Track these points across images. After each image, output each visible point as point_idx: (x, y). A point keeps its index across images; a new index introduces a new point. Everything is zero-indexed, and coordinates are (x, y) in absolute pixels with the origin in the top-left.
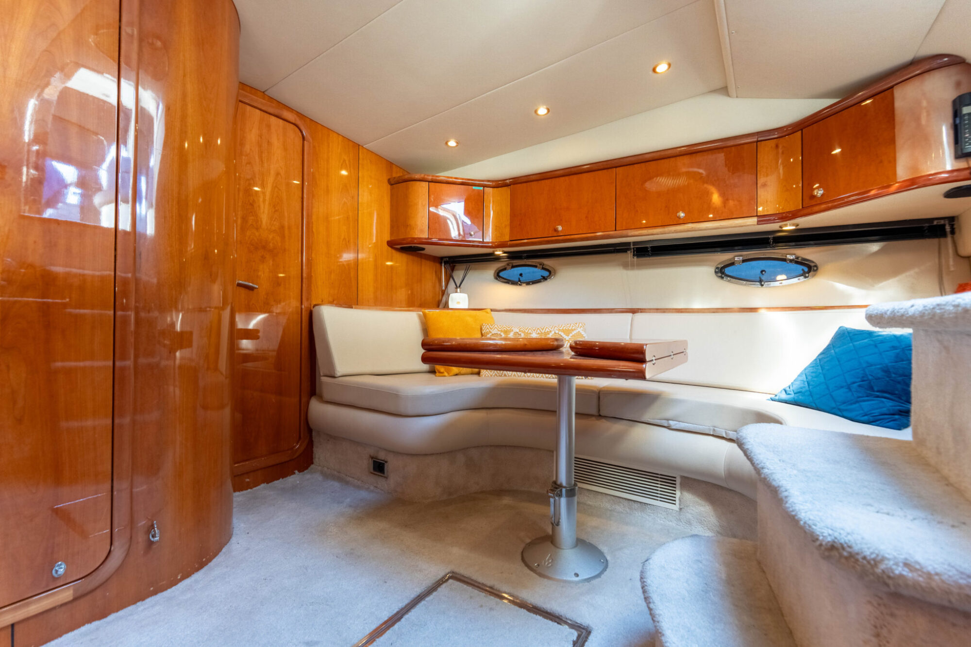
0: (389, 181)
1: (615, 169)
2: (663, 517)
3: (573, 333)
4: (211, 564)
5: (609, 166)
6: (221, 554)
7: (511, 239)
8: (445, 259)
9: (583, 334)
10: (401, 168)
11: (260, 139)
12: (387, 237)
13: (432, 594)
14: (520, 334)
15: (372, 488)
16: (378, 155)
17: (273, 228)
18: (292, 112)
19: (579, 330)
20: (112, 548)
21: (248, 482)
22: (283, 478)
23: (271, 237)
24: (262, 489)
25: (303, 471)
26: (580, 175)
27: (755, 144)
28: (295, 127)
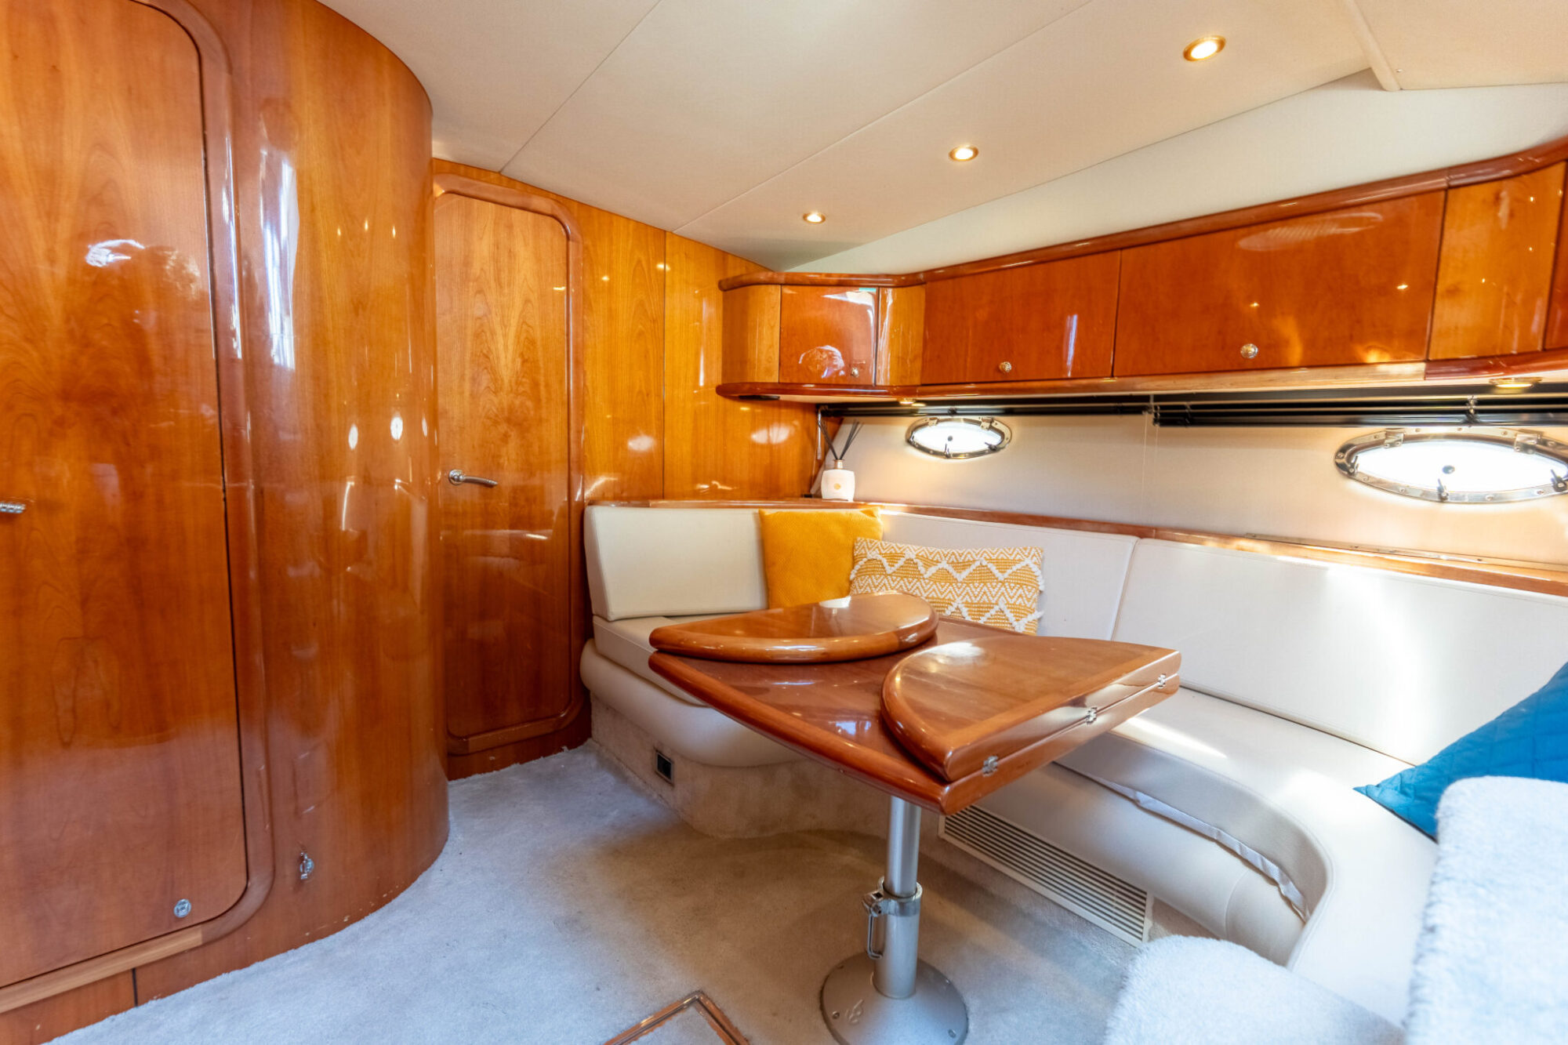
0: (721, 286)
1: (1119, 252)
2: (1117, 955)
3: (1014, 569)
4: (395, 902)
5: (1107, 247)
6: (414, 885)
7: (924, 382)
8: (823, 408)
9: (1034, 570)
10: (742, 258)
11: (496, 250)
12: (718, 380)
13: (652, 1031)
14: (916, 564)
15: (655, 796)
16: (699, 243)
17: (521, 389)
18: (547, 197)
19: (1028, 561)
20: (249, 884)
21: (493, 761)
22: (544, 756)
23: (517, 402)
24: (513, 775)
25: (576, 747)
26: (1052, 264)
27: (1442, 194)
28: (553, 220)
